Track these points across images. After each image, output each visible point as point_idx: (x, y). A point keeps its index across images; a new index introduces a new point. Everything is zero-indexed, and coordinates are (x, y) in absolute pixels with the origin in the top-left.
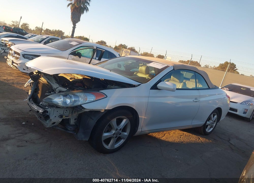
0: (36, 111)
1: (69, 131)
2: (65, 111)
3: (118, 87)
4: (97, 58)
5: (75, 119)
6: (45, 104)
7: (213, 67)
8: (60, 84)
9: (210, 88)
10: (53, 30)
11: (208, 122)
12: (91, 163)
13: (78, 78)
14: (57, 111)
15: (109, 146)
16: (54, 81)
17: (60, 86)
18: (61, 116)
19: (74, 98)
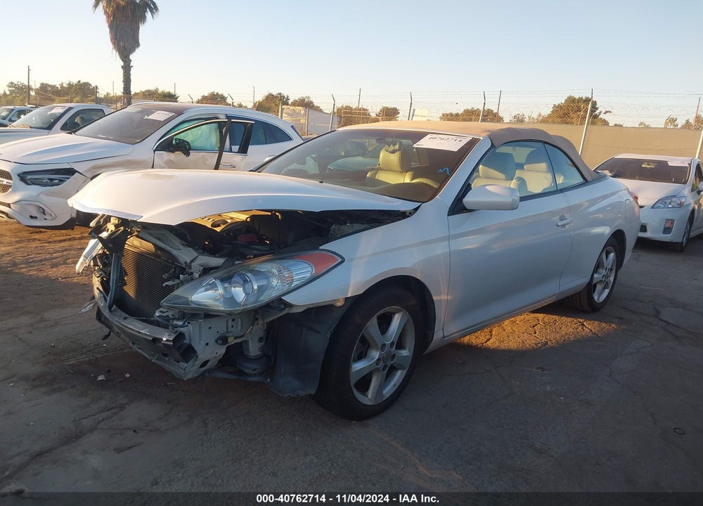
0: (147, 340)
1: (250, 375)
2: (230, 323)
3: (362, 227)
4: (236, 148)
5: (260, 340)
6: (170, 314)
7: (535, 117)
8: (197, 247)
9: (587, 181)
10: (62, 85)
11: (596, 276)
12: (339, 455)
13: (234, 221)
14: (210, 328)
15: (369, 396)
16: (177, 242)
17: (202, 254)
18: (223, 340)
19: (256, 280)
